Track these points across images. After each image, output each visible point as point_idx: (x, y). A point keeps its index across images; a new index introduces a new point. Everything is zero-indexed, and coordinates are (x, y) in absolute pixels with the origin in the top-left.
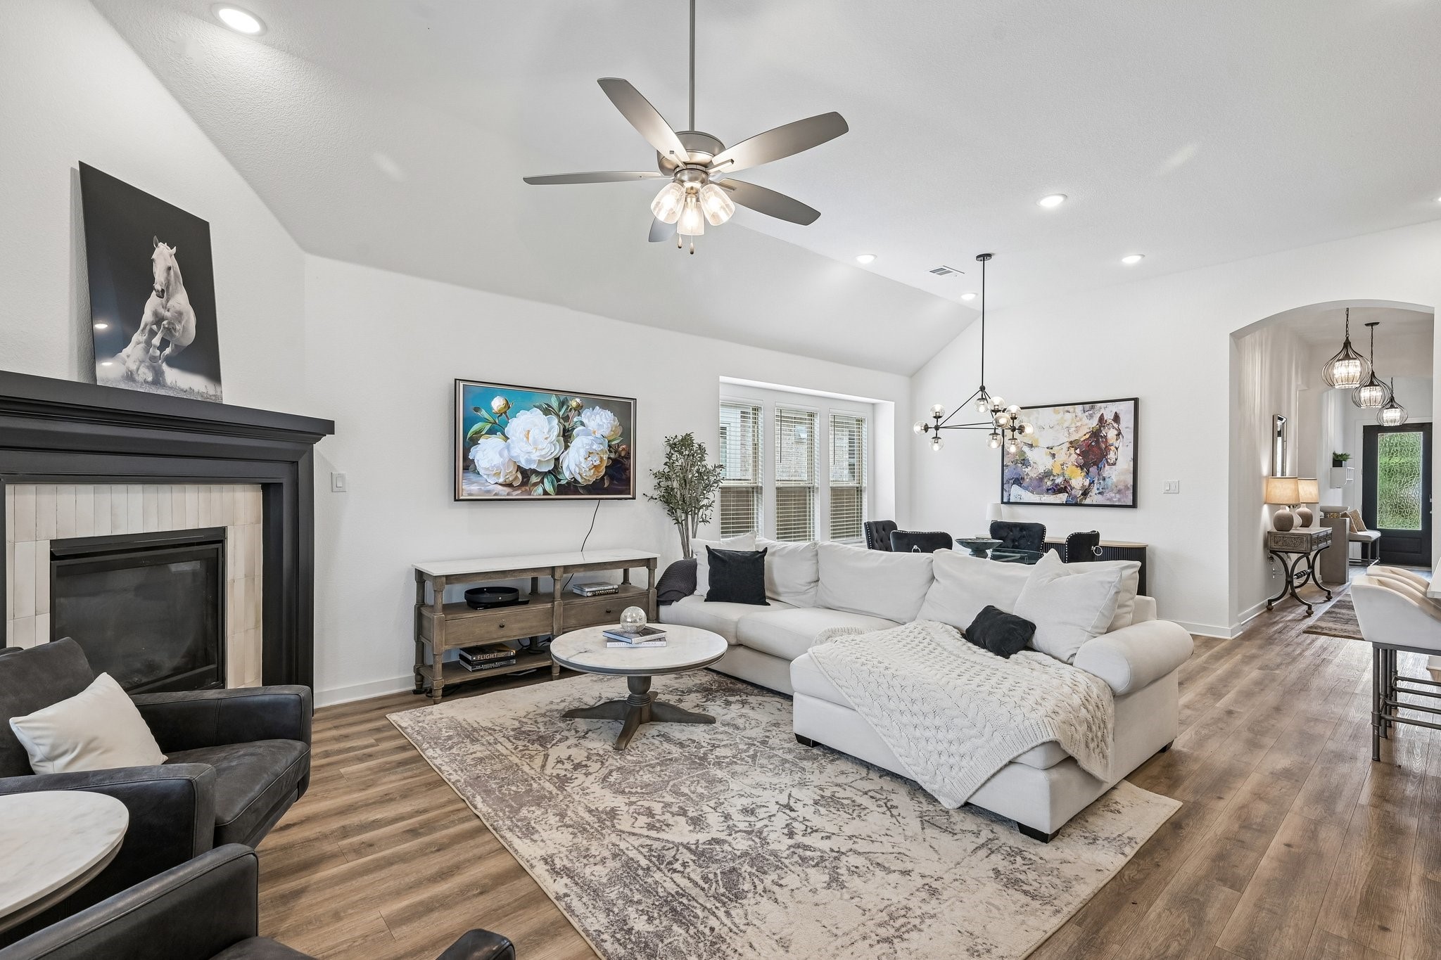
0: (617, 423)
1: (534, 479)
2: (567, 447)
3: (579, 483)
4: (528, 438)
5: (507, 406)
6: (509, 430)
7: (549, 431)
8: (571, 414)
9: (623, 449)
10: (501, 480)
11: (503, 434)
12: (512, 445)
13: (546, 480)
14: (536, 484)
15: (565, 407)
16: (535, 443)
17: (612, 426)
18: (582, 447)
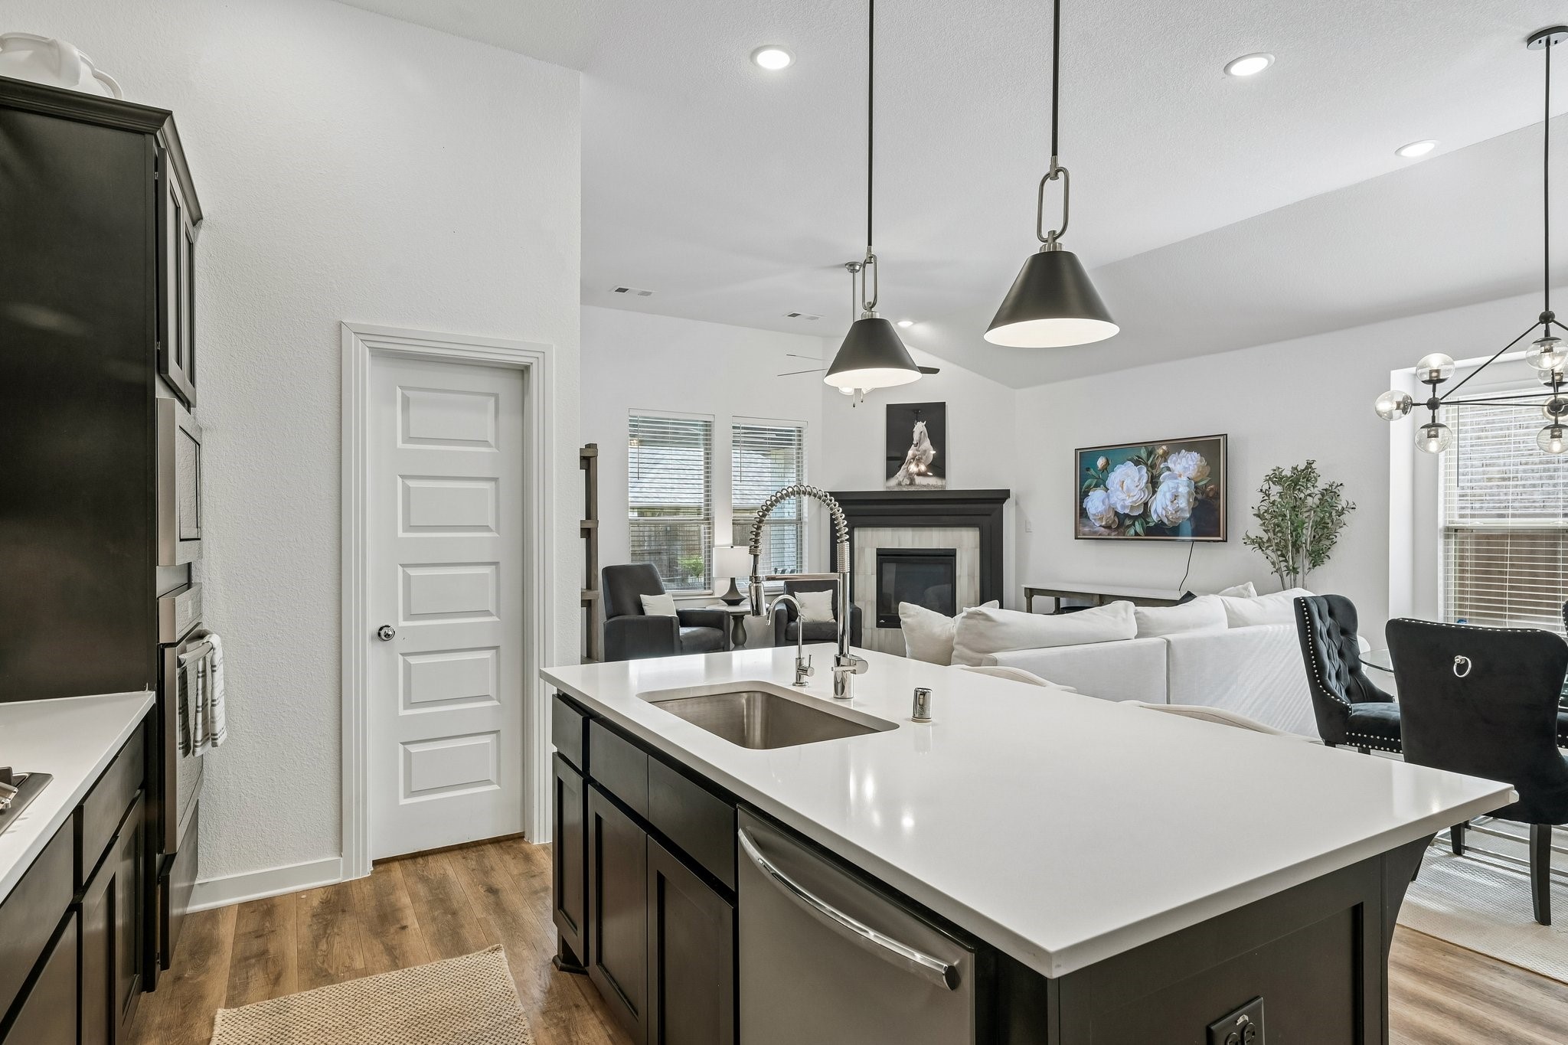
0: (1204, 463)
1: (1128, 522)
2: (1154, 492)
3: (1165, 524)
4: (1122, 488)
5: (1107, 463)
6: (1109, 483)
7: (1139, 480)
8: (1158, 462)
9: (1212, 489)
10: (1103, 524)
11: (1105, 487)
12: (1111, 495)
13: (1136, 523)
14: (1129, 527)
15: (1153, 456)
16: (1128, 490)
17: (1198, 467)
18: (1169, 491)
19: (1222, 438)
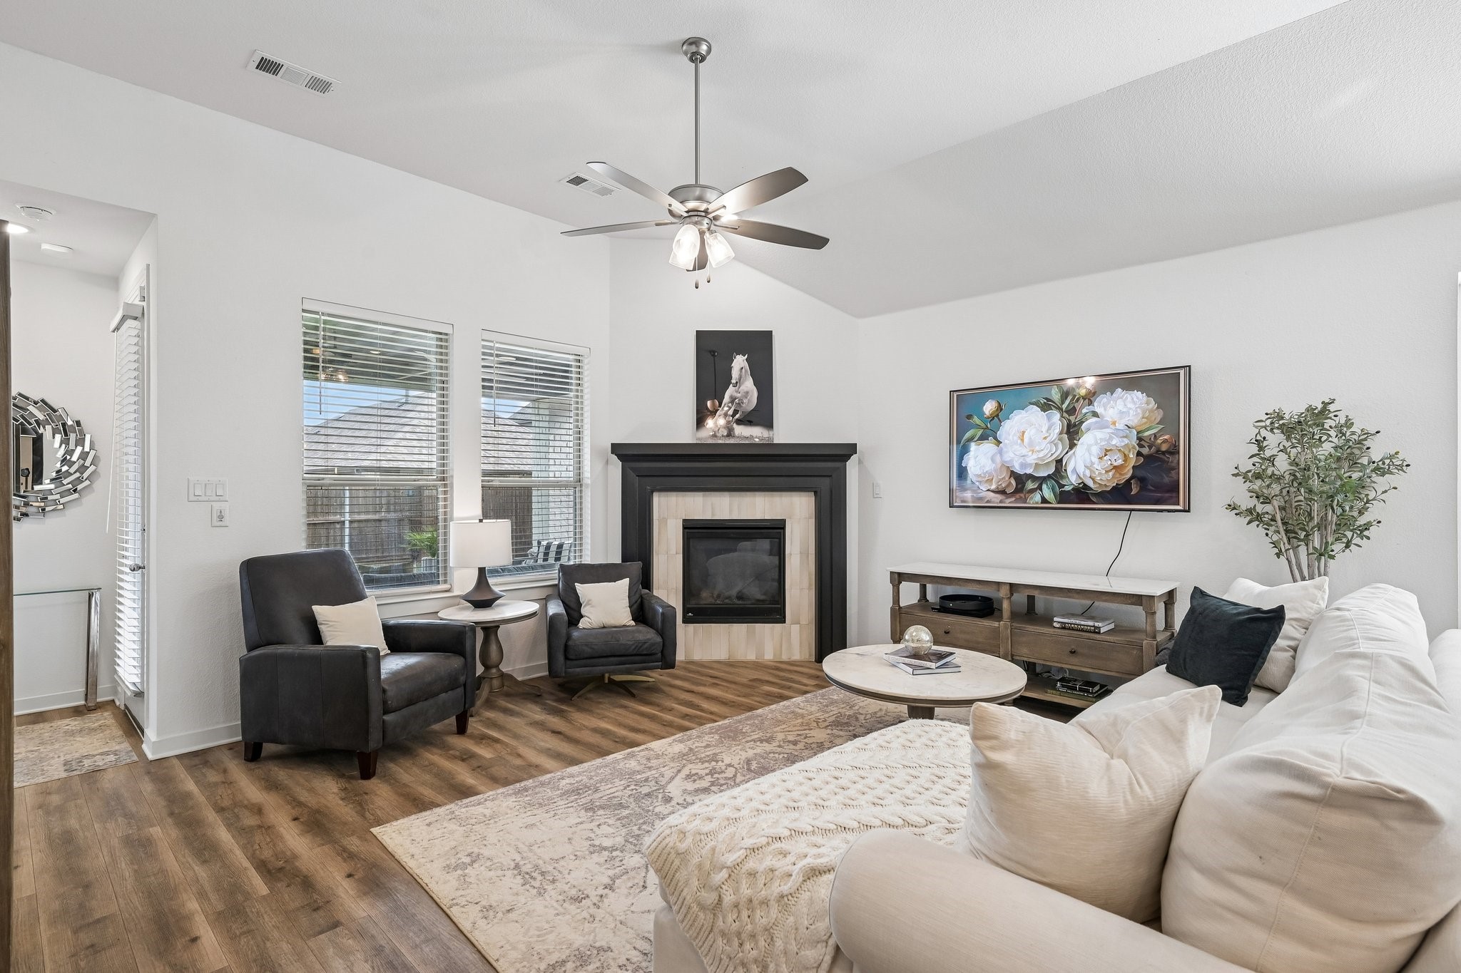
0: (1153, 404)
1: (1030, 485)
2: (1072, 446)
3: (1091, 489)
4: (1022, 440)
5: (1000, 408)
6: (1001, 434)
7: (1049, 429)
8: (1078, 406)
9: (1165, 441)
10: (993, 487)
11: (995, 438)
12: (1005, 450)
13: (1044, 486)
14: (1032, 491)
15: (1069, 398)
16: (1031, 443)
17: (1144, 412)
18: (1096, 443)
19: (1182, 372)
